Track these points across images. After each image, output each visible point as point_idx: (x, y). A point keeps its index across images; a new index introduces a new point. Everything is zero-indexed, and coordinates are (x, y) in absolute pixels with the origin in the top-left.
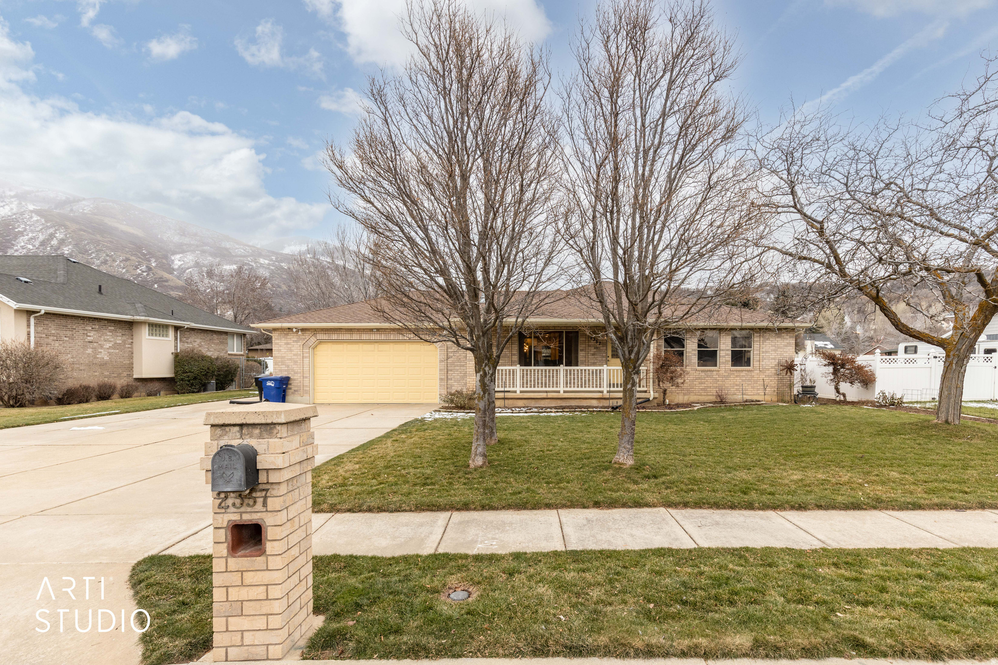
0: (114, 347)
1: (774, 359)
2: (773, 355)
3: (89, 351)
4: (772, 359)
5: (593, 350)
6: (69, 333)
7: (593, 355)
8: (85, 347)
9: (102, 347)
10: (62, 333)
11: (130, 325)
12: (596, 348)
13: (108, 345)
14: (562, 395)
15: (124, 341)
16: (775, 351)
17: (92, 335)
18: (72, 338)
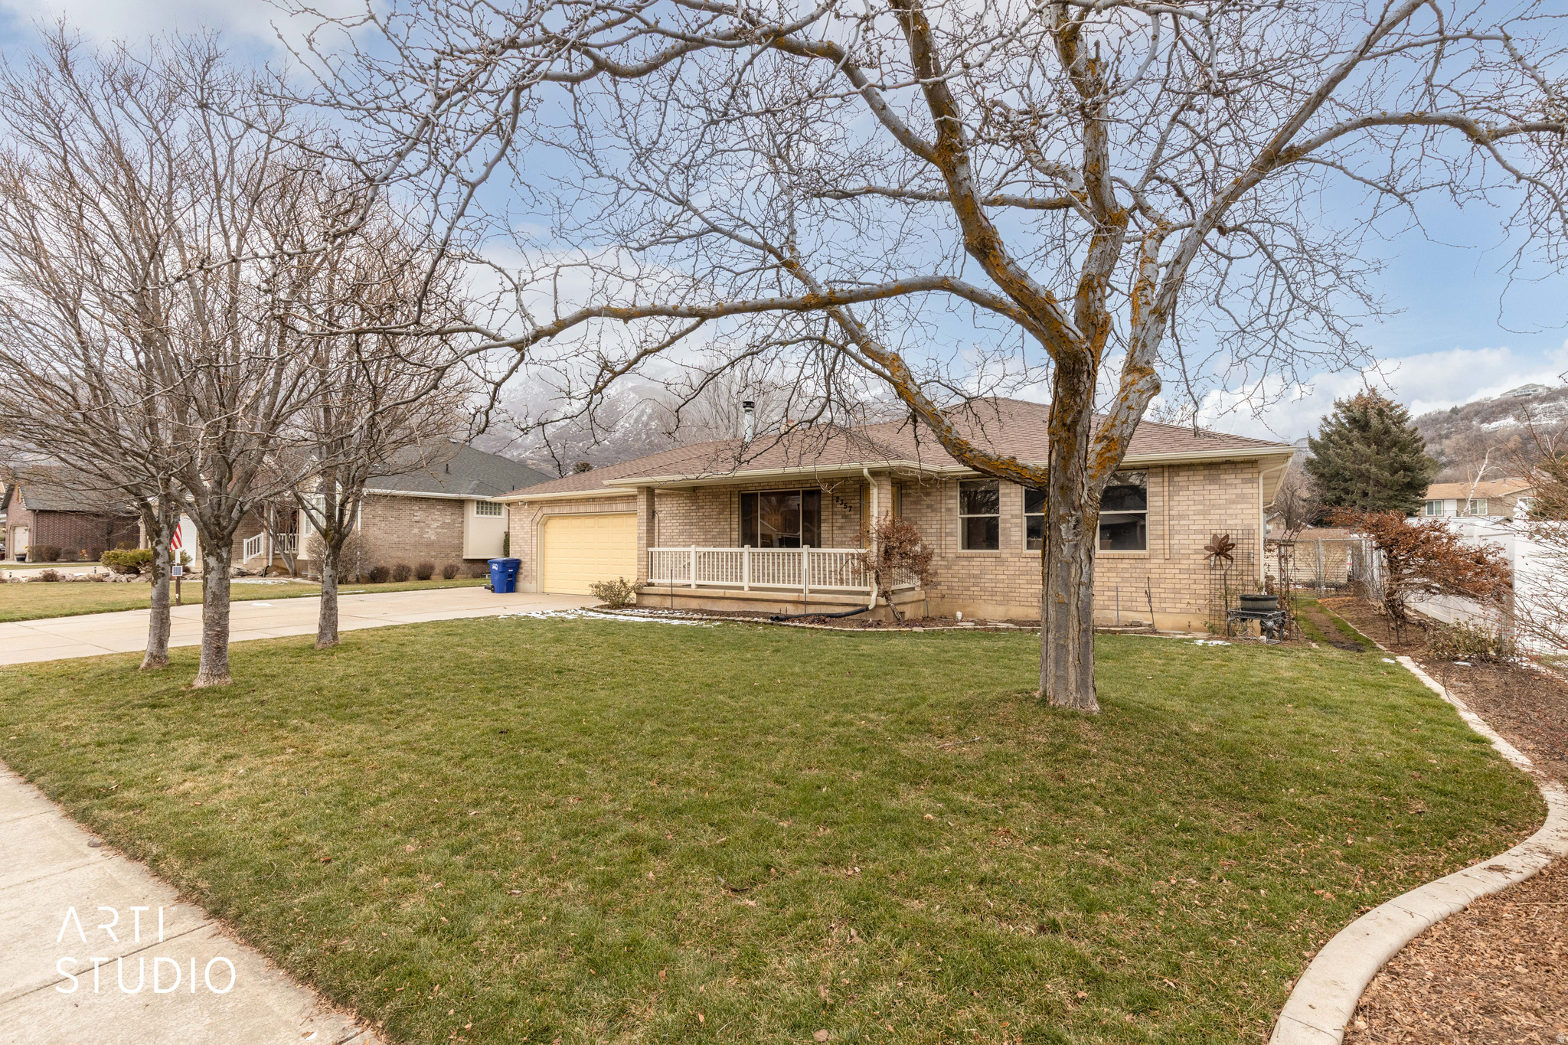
0: (442, 527)
1: (1202, 532)
2: (1199, 523)
3: (416, 531)
4: (1196, 532)
5: (840, 521)
6: (395, 514)
7: (841, 528)
8: (411, 527)
9: (428, 526)
10: (389, 514)
11: (461, 503)
12: (845, 516)
13: (435, 525)
14: (746, 593)
15: (453, 521)
16: (1204, 513)
17: (419, 515)
18: (398, 518)
